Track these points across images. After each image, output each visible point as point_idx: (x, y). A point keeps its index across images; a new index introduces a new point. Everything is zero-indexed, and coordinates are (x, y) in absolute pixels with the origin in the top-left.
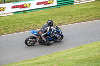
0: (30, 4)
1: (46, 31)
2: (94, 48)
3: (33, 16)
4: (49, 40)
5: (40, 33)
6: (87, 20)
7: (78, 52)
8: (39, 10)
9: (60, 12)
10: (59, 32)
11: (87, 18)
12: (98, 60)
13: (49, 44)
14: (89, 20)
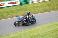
0: (4, 4)
1: (26, 18)
2: (41, 29)
3: (6, 11)
4: (28, 23)
5: (23, 19)
6: (37, 13)
7: (32, 31)
8: (10, 7)
9: (21, 8)
10: (33, 18)
11: (37, 12)
12: (43, 36)
13: (28, 25)
14: (38, 13)
